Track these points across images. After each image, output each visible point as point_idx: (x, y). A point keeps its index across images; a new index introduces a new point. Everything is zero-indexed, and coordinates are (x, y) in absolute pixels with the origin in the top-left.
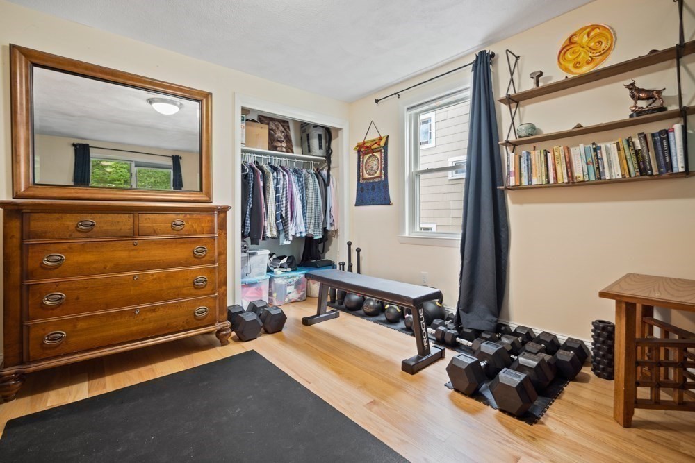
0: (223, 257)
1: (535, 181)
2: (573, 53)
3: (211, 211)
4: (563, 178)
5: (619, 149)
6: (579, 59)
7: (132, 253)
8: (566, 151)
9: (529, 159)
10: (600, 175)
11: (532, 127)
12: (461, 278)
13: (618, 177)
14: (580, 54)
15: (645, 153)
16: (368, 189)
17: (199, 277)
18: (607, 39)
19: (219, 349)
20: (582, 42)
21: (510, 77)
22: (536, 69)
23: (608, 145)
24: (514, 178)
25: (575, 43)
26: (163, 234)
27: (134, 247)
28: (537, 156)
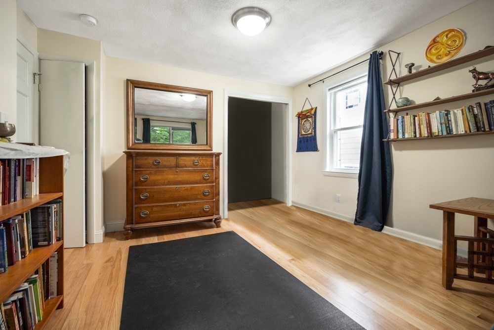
0: (218, 180)
1: (407, 136)
2: (436, 49)
3: (211, 155)
4: (425, 133)
5: (463, 114)
6: (441, 53)
7: (176, 176)
8: (427, 116)
9: (403, 122)
10: (449, 131)
11: (407, 100)
12: (358, 198)
13: (462, 133)
14: (441, 49)
15: (480, 117)
16: (304, 142)
17: (206, 190)
18: (460, 39)
19: (215, 229)
20: (442, 41)
21: (392, 68)
22: (409, 62)
23: (456, 111)
24: (393, 134)
25: (438, 42)
26: (189, 167)
27: (176, 173)
28: (408, 119)
